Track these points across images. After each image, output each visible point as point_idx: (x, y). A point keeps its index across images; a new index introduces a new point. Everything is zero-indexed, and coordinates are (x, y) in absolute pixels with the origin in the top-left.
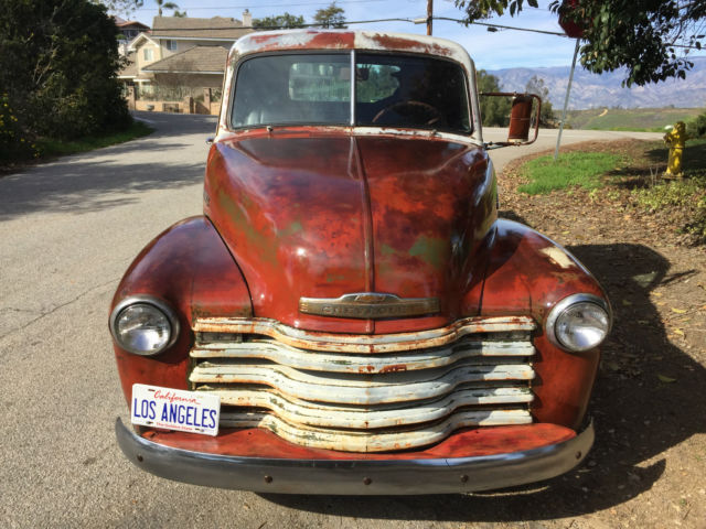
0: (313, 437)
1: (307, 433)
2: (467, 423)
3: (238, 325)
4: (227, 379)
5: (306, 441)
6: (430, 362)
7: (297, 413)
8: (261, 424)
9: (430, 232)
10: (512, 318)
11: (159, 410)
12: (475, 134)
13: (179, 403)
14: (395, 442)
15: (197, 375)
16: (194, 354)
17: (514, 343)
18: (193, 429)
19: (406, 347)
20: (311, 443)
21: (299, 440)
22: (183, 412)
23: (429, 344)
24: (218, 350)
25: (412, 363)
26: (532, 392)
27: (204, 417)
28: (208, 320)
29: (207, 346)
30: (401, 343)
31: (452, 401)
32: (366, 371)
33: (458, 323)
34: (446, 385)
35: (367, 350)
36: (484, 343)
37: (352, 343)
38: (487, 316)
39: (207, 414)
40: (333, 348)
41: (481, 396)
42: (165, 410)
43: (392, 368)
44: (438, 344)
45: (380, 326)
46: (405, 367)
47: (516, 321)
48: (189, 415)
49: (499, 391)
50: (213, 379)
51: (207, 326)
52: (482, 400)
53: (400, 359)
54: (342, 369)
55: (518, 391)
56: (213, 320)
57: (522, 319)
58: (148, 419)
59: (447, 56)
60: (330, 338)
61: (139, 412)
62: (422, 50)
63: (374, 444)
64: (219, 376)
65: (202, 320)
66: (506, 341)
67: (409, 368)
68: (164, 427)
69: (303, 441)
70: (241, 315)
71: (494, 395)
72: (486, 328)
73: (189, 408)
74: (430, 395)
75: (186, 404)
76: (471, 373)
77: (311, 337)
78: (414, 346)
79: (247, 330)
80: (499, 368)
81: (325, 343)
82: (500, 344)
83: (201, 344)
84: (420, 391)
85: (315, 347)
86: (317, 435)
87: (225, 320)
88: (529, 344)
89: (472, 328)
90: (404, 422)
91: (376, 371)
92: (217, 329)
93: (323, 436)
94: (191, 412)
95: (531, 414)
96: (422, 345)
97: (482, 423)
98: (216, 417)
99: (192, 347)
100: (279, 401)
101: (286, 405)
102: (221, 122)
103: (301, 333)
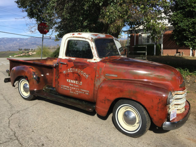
58: (172, 118)
73: (175, 113)
100: (176, 107)
101: (178, 107)
102: (97, 56)
103: (182, 91)
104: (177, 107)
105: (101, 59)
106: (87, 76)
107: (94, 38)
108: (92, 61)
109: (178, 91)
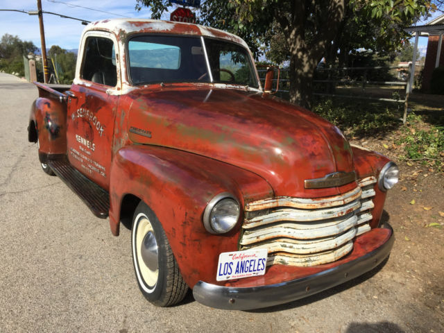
0: (310, 260)
1: (306, 259)
3: (269, 203)
4: (262, 238)
5: (307, 263)
6: (358, 205)
7: (303, 248)
8: (274, 262)
10: (369, 177)
11: (234, 267)
12: (260, 88)
13: (245, 259)
14: (342, 252)
15: (245, 240)
17: (369, 191)
18: (252, 274)
19: (354, 198)
20: (310, 264)
21: (304, 264)
22: (248, 265)
24: (259, 221)
25: (354, 206)
26: (372, 214)
27: (259, 264)
28: (254, 203)
29: (253, 220)
30: (352, 196)
32: (340, 215)
35: (342, 203)
37: (336, 200)
38: (361, 178)
39: (261, 262)
40: (328, 205)
42: (238, 266)
43: (348, 211)
46: (352, 210)
47: (371, 179)
48: (251, 265)
49: (362, 216)
50: (255, 240)
51: (255, 207)
53: (350, 205)
54: (330, 216)
55: (368, 214)
56: (257, 203)
57: (373, 177)
58: (228, 275)
59: (240, 43)
60: (325, 200)
61: (222, 273)
63: (337, 256)
64: (258, 237)
65: (251, 204)
67: (354, 210)
68: (237, 278)
69: (306, 264)
70: (269, 197)
71: (361, 219)
73: (251, 261)
75: (250, 259)
77: (315, 201)
79: (275, 205)
80: (363, 204)
81: (324, 203)
82: (365, 192)
83: (249, 219)
85: (319, 207)
86: (312, 258)
87: (262, 201)
88: (373, 190)
91: (344, 214)
92: (261, 207)
93: (315, 258)
94: (252, 263)
95: (370, 226)
96: (358, 196)
97: (357, 235)
98: (265, 263)
99: (243, 222)
100: (288, 245)
101: (294, 246)
102: (124, 80)
103: (310, 201)
104: (291, 247)
105: (133, 88)
106: (101, 129)
107: (127, 31)
108: (113, 91)
109: (295, 199)
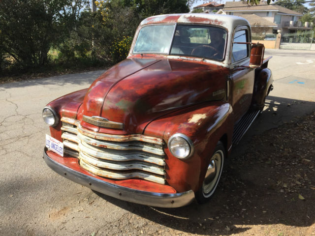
2: (140, 177)
6: (116, 147)
8: (78, 157)
9: (128, 98)
10: (155, 138)
12: (225, 62)
13: (54, 143)
14: (106, 174)
15: (63, 136)
16: (62, 129)
17: (156, 149)
18: (58, 153)
19: (106, 139)
23: (115, 140)
24: (66, 129)
25: (109, 146)
26: (165, 171)
27: (60, 150)
30: (105, 137)
31: (131, 166)
32: (94, 144)
33: (132, 135)
34: (126, 158)
35: (94, 137)
36: (145, 146)
37: (91, 133)
38: (146, 135)
40: (86, 134)
41: (145, 167)
42: (52, 145)
43: (102, 146)
44: (118, 141)
45: (101, 130)
46: (106, 146)
47: (156, 140)
48: (57, 148)
49: (152, 167)
52: (144, 169)
53: (106, 143)
55: (159, 169)
56: (66, 118)
57: (158, 139)
58: (49, 147)
59: (220, 25)
61: (47, 144)
62: (208, 23)
63: (100, 173)
65: (63, 118)
66: (153, 147)
67: (108, 147)
68: (52, 150)
71: (149, 168)
72: (144, 140)
74: (117, 160)
75: (56, 144)
76: (140, 157)
77: (82, 129)
78: (109, 140)
79: (73, 123)
80: (151, 158)
81: (85, 132)
82: (151, 148)
83: (64, 126)
84: (114, 157)
85: (82, 133)
88: (162, 150)
89: (138, 138)
90: (109, 168)
91: (97, 146)
95: (165, 180)
96: (112, 140)
97: (145, 178)
99: (61, 126)
107: (142, 24)
